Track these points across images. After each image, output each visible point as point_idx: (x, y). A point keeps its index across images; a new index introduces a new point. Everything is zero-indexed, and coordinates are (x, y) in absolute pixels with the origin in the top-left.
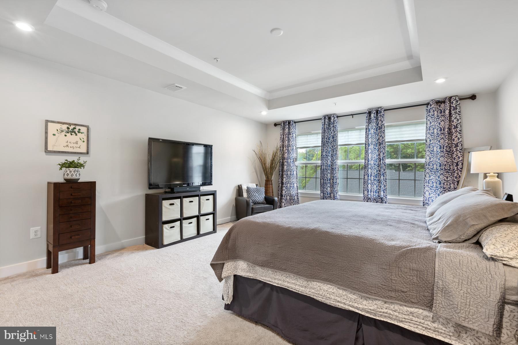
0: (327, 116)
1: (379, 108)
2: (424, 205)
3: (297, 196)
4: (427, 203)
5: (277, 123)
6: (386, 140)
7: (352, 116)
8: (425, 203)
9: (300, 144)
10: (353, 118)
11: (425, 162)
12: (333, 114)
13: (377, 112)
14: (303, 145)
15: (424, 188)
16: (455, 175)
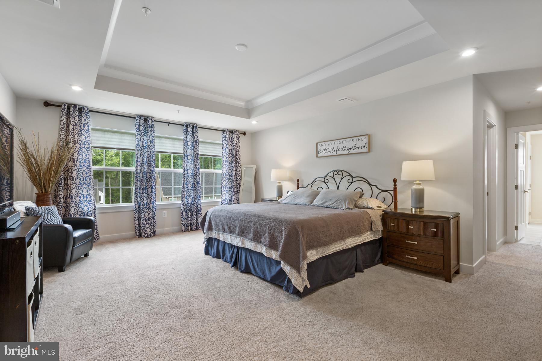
0: (144, 116)
1: (195, 124)
2: (221, 205)
3: (94, 213)
4: (224, 203)
5: (49, 103)
6: (200, 153)
7: (167, 124)
8: (222, 203)
9: (95, 141)
10: (168, 126)
11: (221, 173)
12: (151, 117)
13: (193, 127)
14: (101, 144)
15: (222, 192)
16: (238, 183)
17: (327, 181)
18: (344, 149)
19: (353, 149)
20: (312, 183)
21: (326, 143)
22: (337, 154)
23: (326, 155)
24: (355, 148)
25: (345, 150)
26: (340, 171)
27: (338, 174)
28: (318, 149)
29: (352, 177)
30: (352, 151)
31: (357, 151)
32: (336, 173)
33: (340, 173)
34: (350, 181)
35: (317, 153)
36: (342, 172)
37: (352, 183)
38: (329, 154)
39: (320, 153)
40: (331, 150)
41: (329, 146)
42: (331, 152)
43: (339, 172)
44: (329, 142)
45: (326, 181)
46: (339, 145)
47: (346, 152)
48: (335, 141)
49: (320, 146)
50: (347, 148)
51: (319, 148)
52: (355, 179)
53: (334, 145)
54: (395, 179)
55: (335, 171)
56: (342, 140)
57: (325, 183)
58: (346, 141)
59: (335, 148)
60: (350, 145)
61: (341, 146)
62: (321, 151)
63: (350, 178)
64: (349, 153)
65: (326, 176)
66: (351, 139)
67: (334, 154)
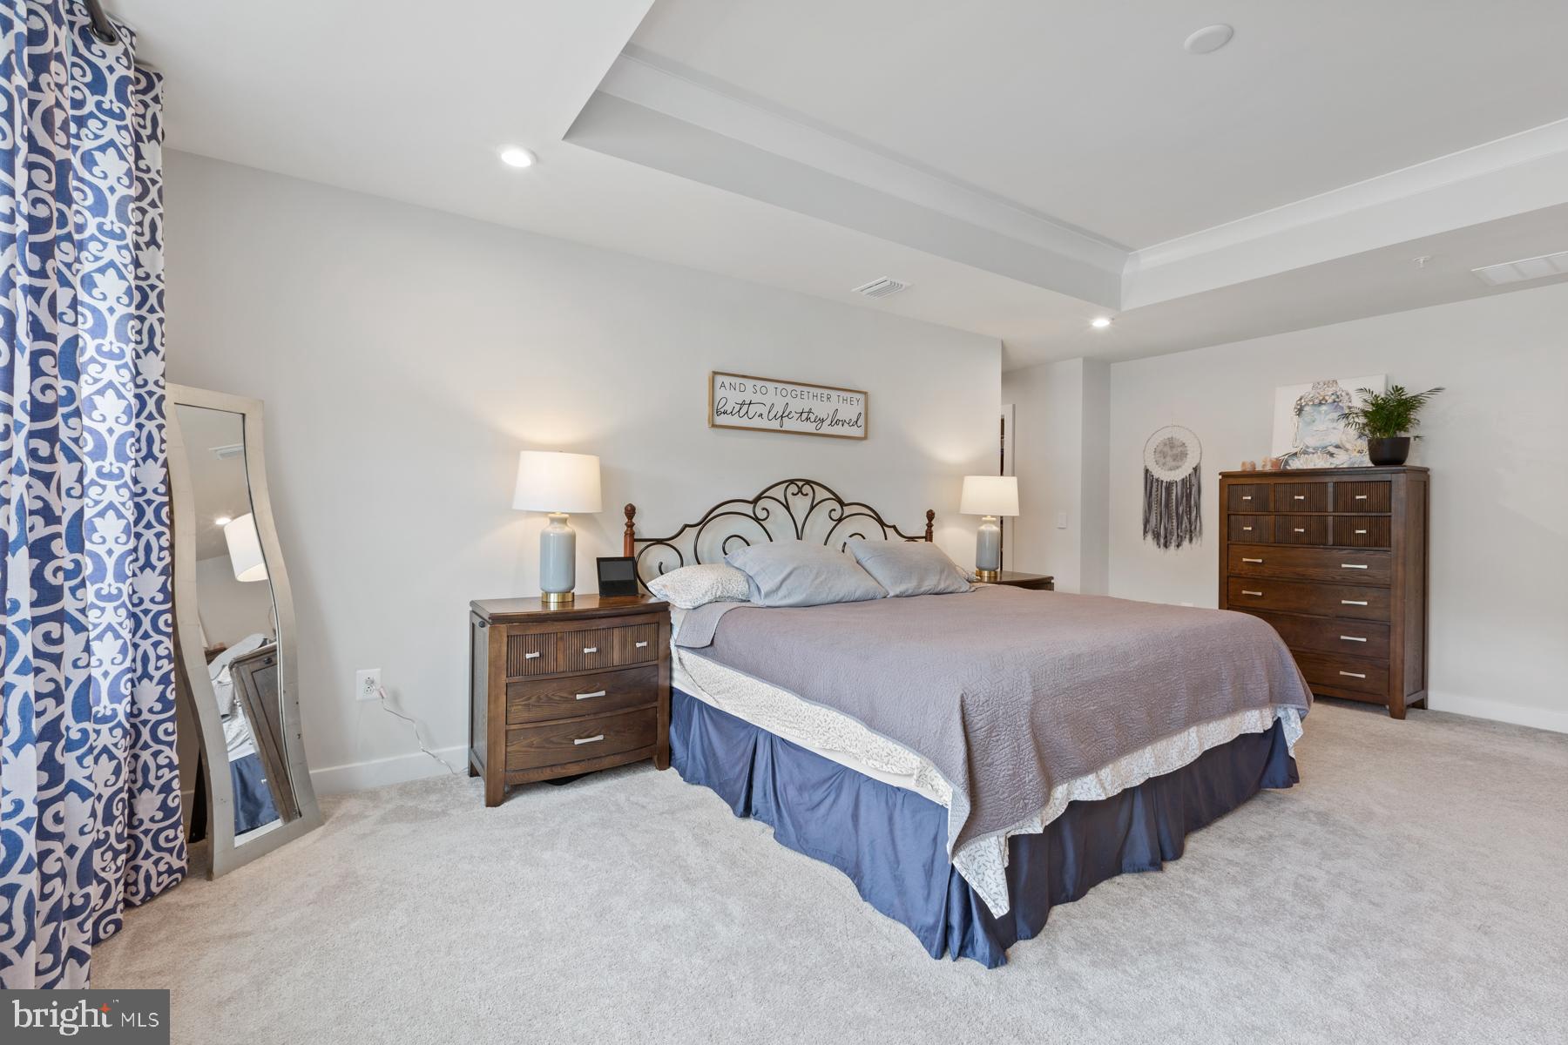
17: (765, 513)
18: (805, 416)
19: (829, 421)
20: (704, 522)
21: (749, 383)
22: (783, 429)
23: (745, 422)
24: (835, 422)
25: (807, 419)
26: (808, 482)
27: (802, 494)
28: (717, 399)
29: (842, 504)
30: (826, 429)
31: (837, 430)
32: (793, 488)
33: (807, 489)
34: (836, 515)
35: (716, 411)
36: (811, 486)
37: (840, 520)
38: (757, 423)
39: (725, 413)
40: (765, 411)
41: (757, 398)
42: (765, 416)
43: (803, 486)
44: (759, 384)
45: (761, 514)
46: (788, 399)
47: (810, 427)
48: (780, 386)
49: (723, 385)
50: (812, 417)
51: (720, 393)
52: (848, 511)
53: (774, 397)
54: (931, 511)
55: (792, 482)
56: (799, 388)
57: (757, 519)
58: (811, 394)
59: (779, 409)
60: (822, 409)
61: (796, 405)
62: (729, 408)
63: (837, 506)
64: (818, 432)
65: (759, 498)
66: (826, 392)
67: (775, 425)
